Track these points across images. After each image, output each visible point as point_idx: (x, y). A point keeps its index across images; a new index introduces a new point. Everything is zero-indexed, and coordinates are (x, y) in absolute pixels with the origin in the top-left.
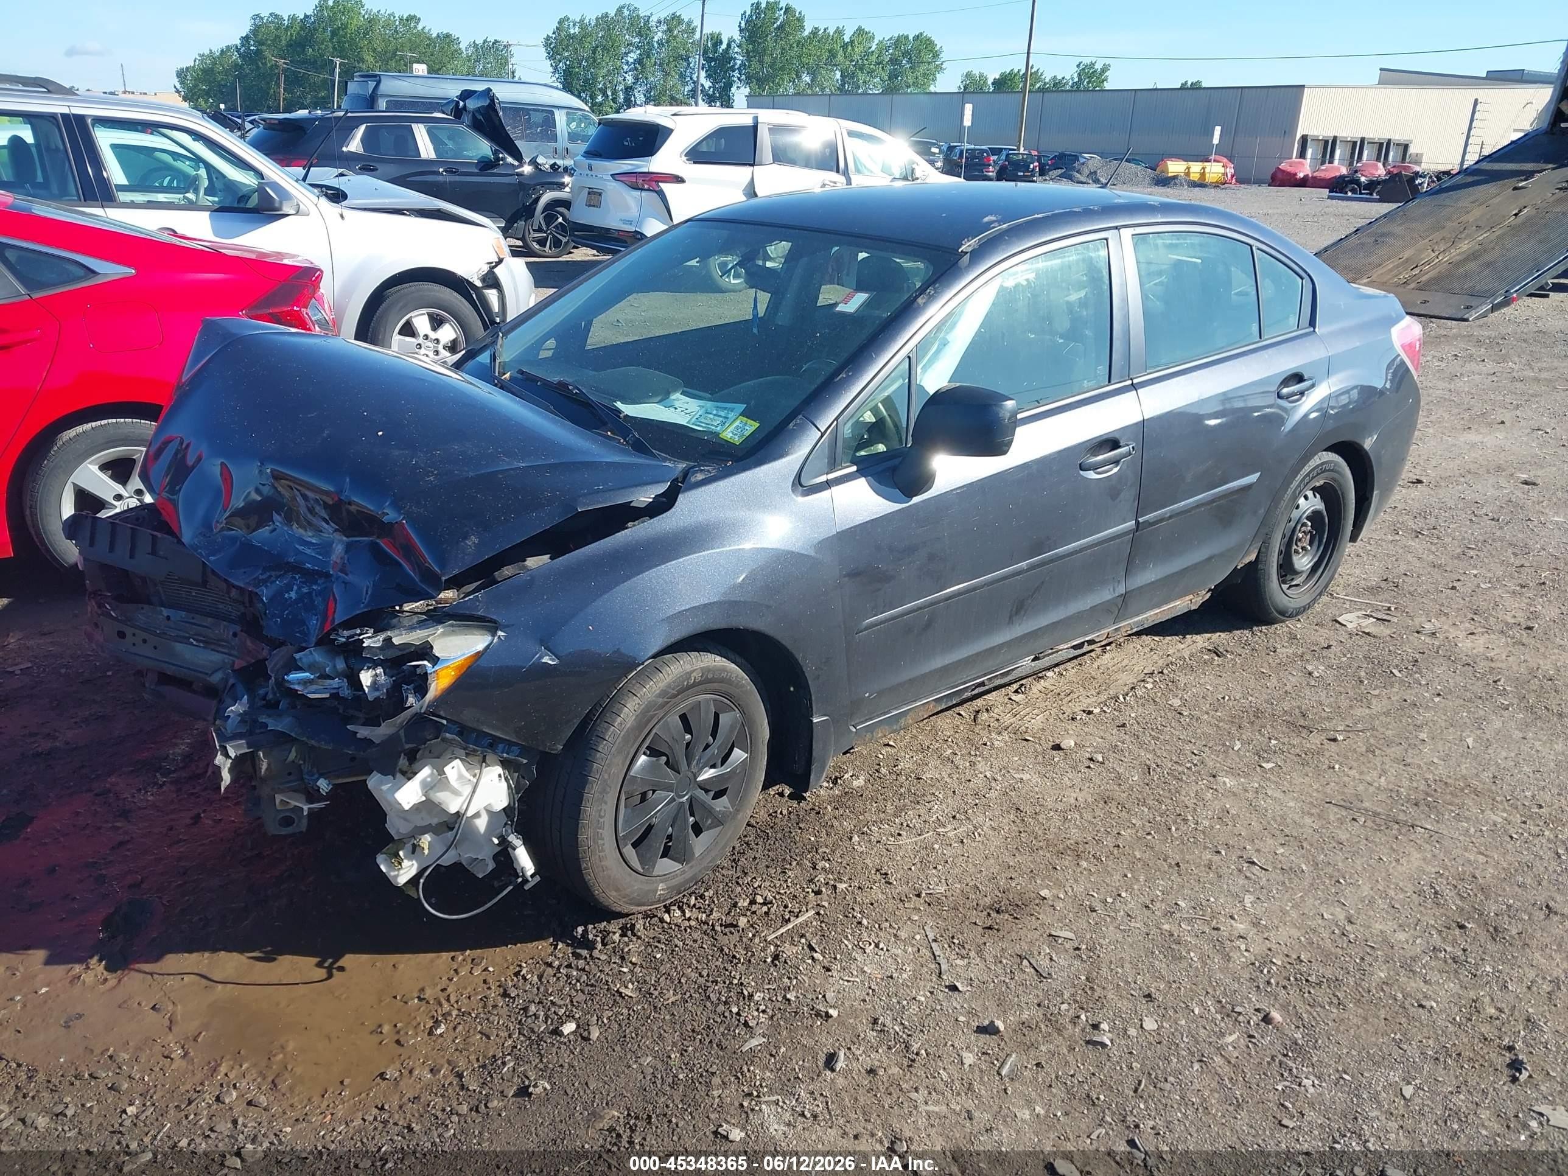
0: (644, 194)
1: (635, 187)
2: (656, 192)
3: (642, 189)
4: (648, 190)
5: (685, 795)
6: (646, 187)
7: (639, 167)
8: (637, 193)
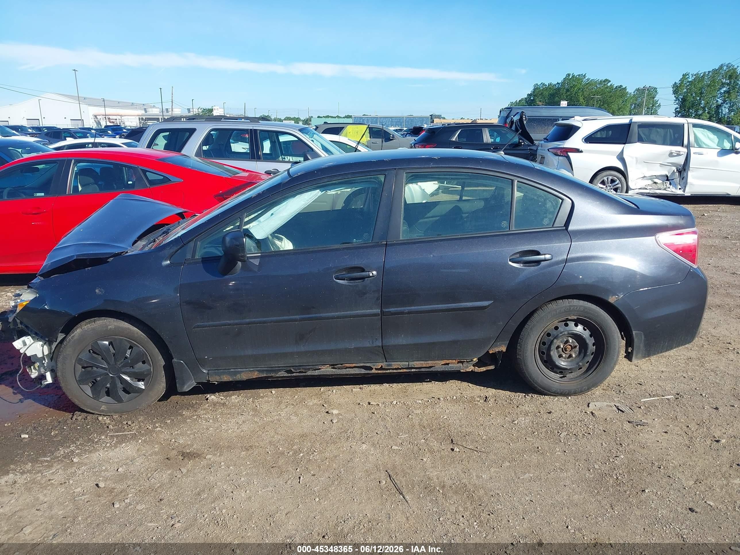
0: (561, 158)
1: (556, 155)
2: (566, 157)
3: (559, 156)
4: (562, 156)
5: (111, 374)
6: (562, 154)
7: (559, 145)
8: (557, 157)
